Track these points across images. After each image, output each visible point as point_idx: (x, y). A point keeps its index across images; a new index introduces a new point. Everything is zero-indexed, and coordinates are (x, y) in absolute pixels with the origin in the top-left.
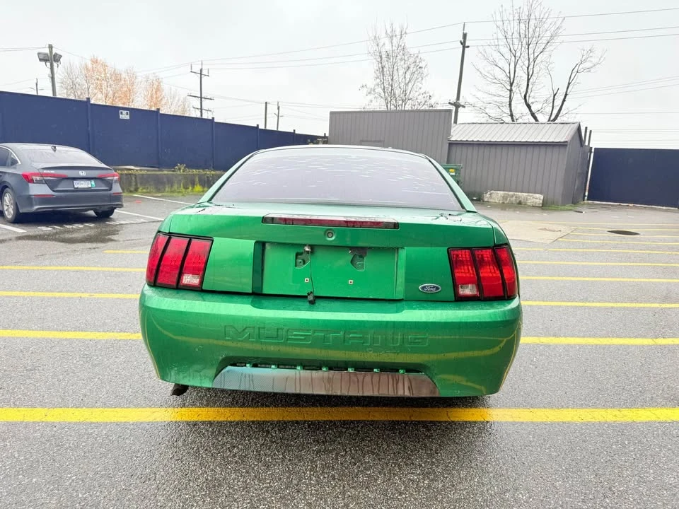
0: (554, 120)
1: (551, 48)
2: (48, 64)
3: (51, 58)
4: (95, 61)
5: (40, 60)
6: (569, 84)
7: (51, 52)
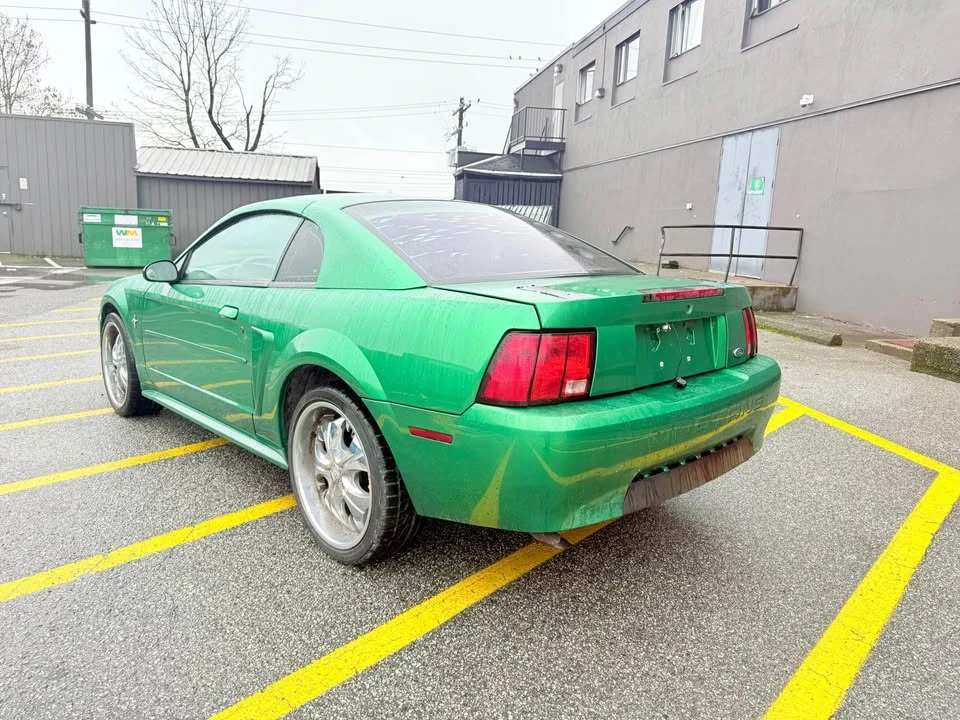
0: (253, 149)
1: (238, 48)
6: (265, 102)
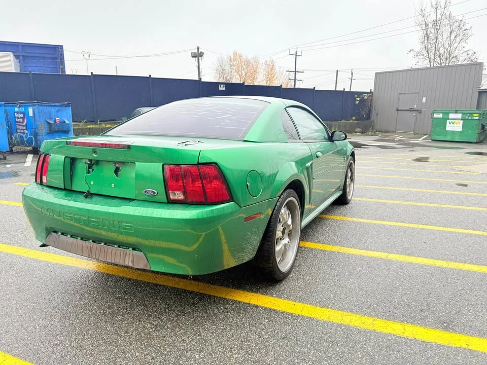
2: (197, 59)
3: (198, 55)
4: (235, 54)
5: (193, 57)
7: (198, 51)
